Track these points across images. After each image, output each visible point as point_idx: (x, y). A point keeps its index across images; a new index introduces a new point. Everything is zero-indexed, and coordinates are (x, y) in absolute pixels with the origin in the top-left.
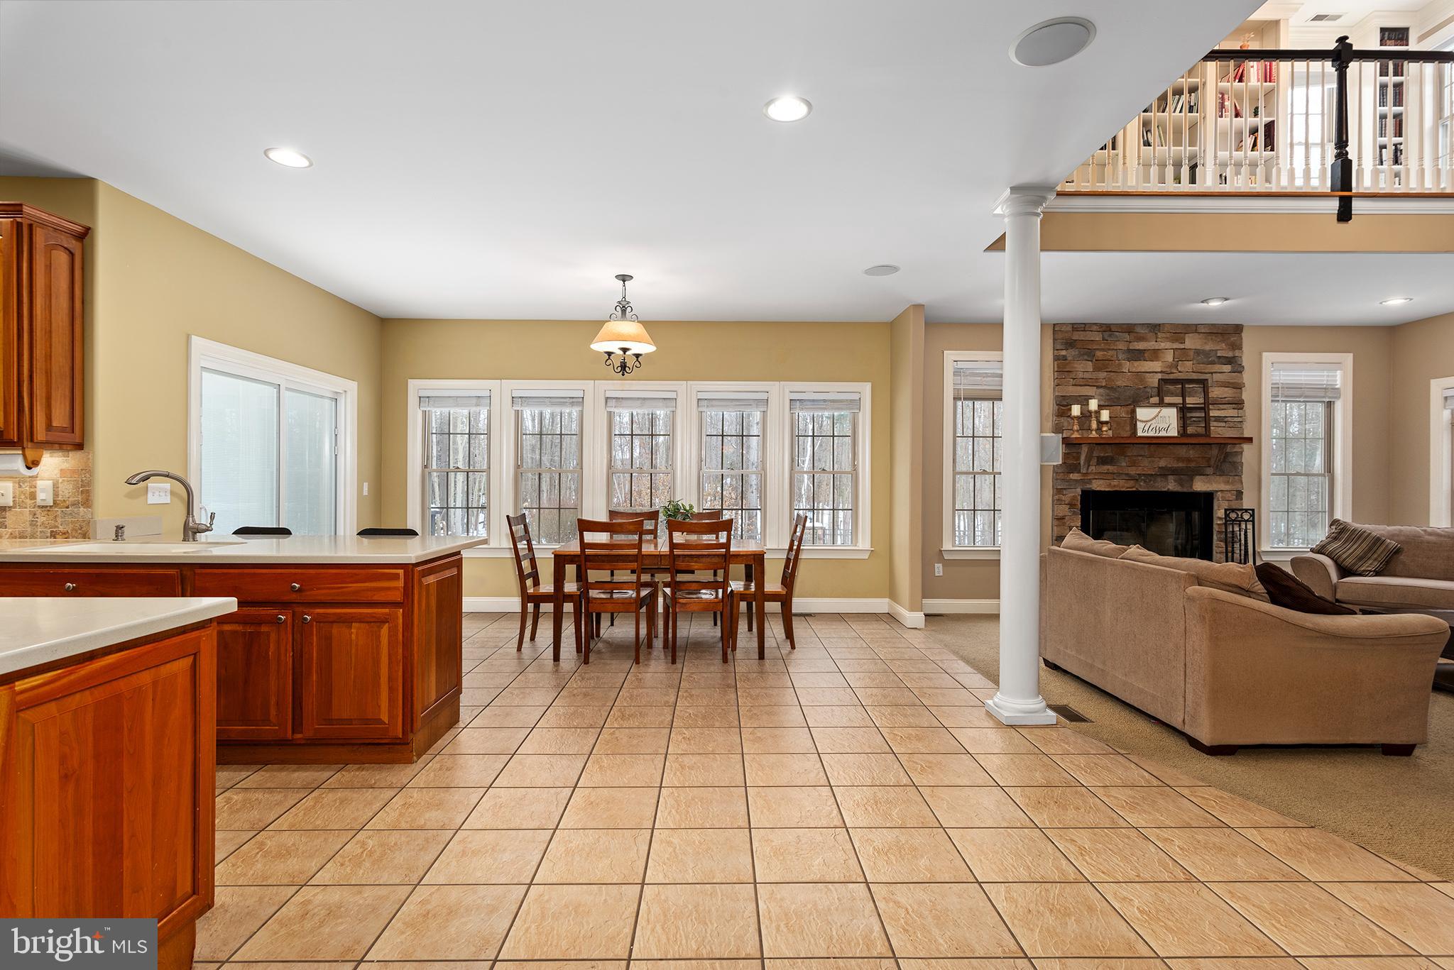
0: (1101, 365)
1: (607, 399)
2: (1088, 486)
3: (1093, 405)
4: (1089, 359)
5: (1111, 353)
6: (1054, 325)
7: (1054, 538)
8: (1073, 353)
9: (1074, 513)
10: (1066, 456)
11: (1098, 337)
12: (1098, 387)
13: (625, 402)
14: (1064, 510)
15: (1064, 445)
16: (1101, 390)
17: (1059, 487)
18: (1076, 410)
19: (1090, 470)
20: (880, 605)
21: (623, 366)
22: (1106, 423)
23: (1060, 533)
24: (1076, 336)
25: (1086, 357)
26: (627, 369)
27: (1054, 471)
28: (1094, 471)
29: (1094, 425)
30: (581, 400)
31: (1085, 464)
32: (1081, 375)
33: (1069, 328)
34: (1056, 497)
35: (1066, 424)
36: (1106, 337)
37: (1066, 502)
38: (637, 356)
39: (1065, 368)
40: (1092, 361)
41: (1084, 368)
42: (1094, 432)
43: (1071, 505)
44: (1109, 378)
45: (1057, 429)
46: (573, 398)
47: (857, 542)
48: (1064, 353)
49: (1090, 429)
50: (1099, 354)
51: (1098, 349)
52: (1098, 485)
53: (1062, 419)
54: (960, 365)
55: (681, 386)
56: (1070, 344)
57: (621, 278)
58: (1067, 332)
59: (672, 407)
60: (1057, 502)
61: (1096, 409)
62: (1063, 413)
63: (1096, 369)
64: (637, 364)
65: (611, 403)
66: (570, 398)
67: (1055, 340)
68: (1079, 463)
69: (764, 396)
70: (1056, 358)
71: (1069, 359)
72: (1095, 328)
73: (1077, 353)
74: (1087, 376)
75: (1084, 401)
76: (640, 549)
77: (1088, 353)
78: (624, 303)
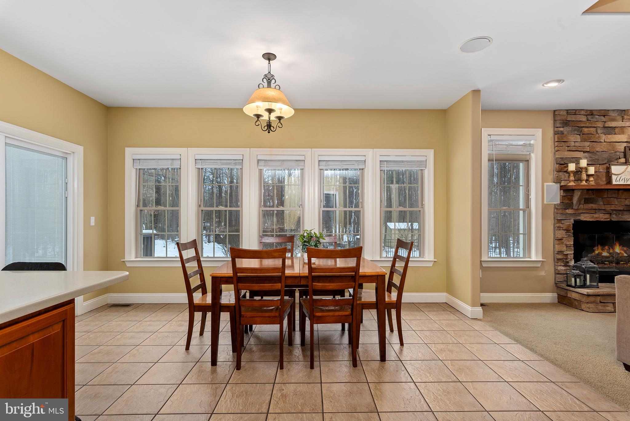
0: (586, 137)
1: (258, 161)
2: (578, 218)
3: (584, 163)
4: (578, 134)
5: (592, 129)
6: (555, 111)
7: (556, 252)
8: (568, 130)
9: (569, 236)
10: (563, 198)
11: (584, 119)
12: (584, 152)
13: (270, 163)
14: (561, 234)
15: (562, 191)
16: (586, 154)
17: (559, 219)
18: (572, 167)
19: (580, 207)
20: (441, 297)
21: (269, 126)
22: (592, 175)
23: (559, 249)
24: (570, 118)
25: (576, 132)
26: (272, 128)
27: (555, 208)
28: (582, 208)
29: (584, 176)
30: (241, 161)
31: (577, 203)
32: (573, 144)
33: (565, 113)
34: (558, 225)
35: (563, 177)
36: (590, 119)
37: (564, 229)
38: (280, 118)
39: (562, 139)
40: (580, 135)
41: (574, 139)
42: (584, 182)
43: (567, 231)
44: (592, 146)
45: (557, 180)
46: (236, 160)
47: (424, 255)
48: (561, 129)
49: (581, 180)
50: (586, 130)
51: (584, 127)
52: (585, 218)
53: (561, 174)
54: (493, 138)
55: (308, 152)
56: (566, 123)
57: (266, 56)
58: (563, 115)
59: (302, 166)
60: (557, 229)
61: (586, 166)
62: (561, 169)
63: (583, 140)
64: (279, 124)
65: (261, 163)
66: (234, 160)
67: (555, 121)
68: (572, 203)
69: (363, 158)
70: (556, 133)
71: (565, 133)
72: (583, 112)
73: (570, 129)
74: (577, 144)
75: (577, 161)
76: (283, 272)
77: (578, 129)
78: (269, 76)
